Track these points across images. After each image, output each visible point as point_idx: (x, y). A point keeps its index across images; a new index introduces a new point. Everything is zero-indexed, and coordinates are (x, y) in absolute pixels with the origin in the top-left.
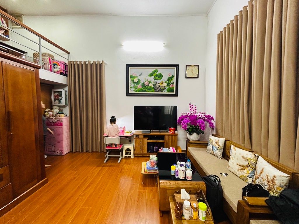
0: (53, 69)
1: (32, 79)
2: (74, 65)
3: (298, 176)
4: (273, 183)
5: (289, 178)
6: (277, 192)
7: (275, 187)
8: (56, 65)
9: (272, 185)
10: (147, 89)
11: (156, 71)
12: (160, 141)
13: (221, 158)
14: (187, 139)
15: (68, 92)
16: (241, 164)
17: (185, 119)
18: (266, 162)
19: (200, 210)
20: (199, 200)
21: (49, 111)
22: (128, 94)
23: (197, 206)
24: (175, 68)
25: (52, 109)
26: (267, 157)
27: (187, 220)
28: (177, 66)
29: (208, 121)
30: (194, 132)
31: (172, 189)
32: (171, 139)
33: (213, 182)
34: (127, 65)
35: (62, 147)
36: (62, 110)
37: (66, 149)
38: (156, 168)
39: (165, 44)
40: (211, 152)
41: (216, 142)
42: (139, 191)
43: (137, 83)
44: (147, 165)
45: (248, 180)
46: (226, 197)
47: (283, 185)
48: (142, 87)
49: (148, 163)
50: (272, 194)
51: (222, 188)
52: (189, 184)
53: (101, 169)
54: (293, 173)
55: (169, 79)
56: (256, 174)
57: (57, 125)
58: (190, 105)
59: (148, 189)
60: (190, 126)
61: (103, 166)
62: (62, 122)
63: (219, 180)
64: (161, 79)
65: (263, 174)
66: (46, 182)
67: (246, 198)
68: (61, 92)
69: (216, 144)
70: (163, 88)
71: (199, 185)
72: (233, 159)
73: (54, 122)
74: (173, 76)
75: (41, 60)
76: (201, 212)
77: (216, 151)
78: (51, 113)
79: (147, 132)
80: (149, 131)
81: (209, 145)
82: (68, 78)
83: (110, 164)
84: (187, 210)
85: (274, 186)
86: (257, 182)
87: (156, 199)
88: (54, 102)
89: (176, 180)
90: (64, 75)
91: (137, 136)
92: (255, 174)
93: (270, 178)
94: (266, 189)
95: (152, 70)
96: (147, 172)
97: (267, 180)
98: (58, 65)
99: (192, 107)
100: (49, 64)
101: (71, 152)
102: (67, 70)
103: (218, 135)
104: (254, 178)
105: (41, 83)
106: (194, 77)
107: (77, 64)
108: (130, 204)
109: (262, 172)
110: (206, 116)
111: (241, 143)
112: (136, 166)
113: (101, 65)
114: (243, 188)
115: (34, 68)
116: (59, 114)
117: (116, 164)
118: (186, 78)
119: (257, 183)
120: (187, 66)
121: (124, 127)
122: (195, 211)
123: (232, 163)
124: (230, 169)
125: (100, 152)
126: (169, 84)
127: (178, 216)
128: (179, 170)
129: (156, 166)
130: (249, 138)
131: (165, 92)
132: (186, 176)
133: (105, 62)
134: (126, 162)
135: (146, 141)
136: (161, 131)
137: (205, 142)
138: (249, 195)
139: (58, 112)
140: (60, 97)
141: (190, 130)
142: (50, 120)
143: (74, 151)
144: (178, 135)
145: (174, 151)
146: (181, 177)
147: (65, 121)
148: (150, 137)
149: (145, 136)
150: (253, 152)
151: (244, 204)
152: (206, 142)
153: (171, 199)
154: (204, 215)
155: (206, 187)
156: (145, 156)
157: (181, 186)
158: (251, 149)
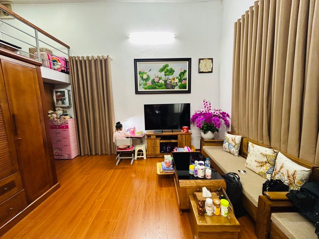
0: (52, 66)
1: (34, 78)
2: (76, 61)
3: (318, 170)
4: (293, 177)
5: (310, 172)
6: (297, 186)
7: (296, 181)
8: (56, 61)
9: (292, 179)
10: (157, 85)
11: (167, 66)
12: (173, 141)
13: (237, 156)
14: (201, 138)
15: (71, 91)
16: (260, 160)
17: (200, 117)
18: (286, 157)
19: (222, 207)
20: (220, 197)
21: (53, 113)
22: (137, 92)
23: (220, 203)
24: (188, 62)
25: (55, 110)
26: (287, 153)
27: (210, 217)
28: (189, 60)
29: (223, 119)
30: (209, 130)
31: (192, 188)
32: (184, 138)
33: (233, 180)
34: (134, 59)
35: (70, 151)
36: (66, 112)
37: (74, 153)
38: (172, 169)
39: (175, 35)
40: (227, 150)
41: (232, 140)
42: (156, 192)
43: (147, 80)
44: (162, 166)
45: (266, 176)
46: (246, 193)
47: (304, 179)
48: (151, 84)
49: (163, 163)
50: (292, 188)
51: (241, 185)
52: (209, 182)
53: (114, 171)
54: (313, 167)
55: (181, 75)
56: (276, 170)
57: (62, 127)
58: (204, 102)
59: (165, 189)
60: (205, 124)
61: (115, 169)
62: (67, 124)
63: (238, 178)
64: (173, 74)
65: (283, 169)
66: (59, 186)
67: (267, 193)
68: (64, 92)
69: (232, 142)
70: (175, 84)
71: (219, 183)
72: (251, 156)
73: (59, 124)
74: (185, 71)
75: (39, 56)
76: (224, 208)
77: (233, 149)
78: (54, 115)
79: (159, 132)
80: (161, 130)
81: (225, 143)
82: (70, 76)
83: (122, 166)
84: (209, 207)
85: (294, 181)
86: (277, 177)
87: (174, 199)
88: (57, 103)
89: (195, 179)
90: (65, 73)
91: (149, 136)
92: (274, 170)
93: (291, 173)
94: (286, 184)
95: (162, 64)
96: (163, 173)
97: (287, 175)
98: (58, 61)
99: (206, 104)
100: (48, 60)
101: (79, 156)
102: (68, 68)
103: (234, 132)
104: (273, 174)
105: (44, 83)
106: (207, 71)
107: (79, 60)
108: (149, 204)
109: (282, 167)
110: (221, 113)
111: (259, 140)
112: (150, 167)
113: (106, 61)
114: (263, 184)
115: (35, 66)
116: (63, 116)
117: (129, 166)
118: (199, 73)
119: (277, 179)
120: (200, 59)
121: (135, 128)
122: (218, 207)
123: (249, 160)
124: (248, 166)
125: (110, 155)
126: (181, 79)
127: (200, 213)
128: (198, 169)
129: (172, 166)
130: (267, 134)
131: (177, 89)
132: (205, 175)
133: (111, 57)
134: (138, 164)
135: (158, 141)
136: (173, 130)
137: (220, 141)
138: (269, 190)
139: (62, 114)
140: (63, 98)
141: (205, 129)
142: (54, 123)
143: (82, 155)
144: (192, 134)
145: (189, 150)
146: (200, 176)
147: (71, 123)
148: (163, 137)
149: (157, 136)
150: (272, 148)
151: (265, 198)
152: (222, 141)
153: (192, 198)
154: (226, 211)
155: (227, 184)
156: (158, 156)
157: (201, 185)
158: (269, 145)
